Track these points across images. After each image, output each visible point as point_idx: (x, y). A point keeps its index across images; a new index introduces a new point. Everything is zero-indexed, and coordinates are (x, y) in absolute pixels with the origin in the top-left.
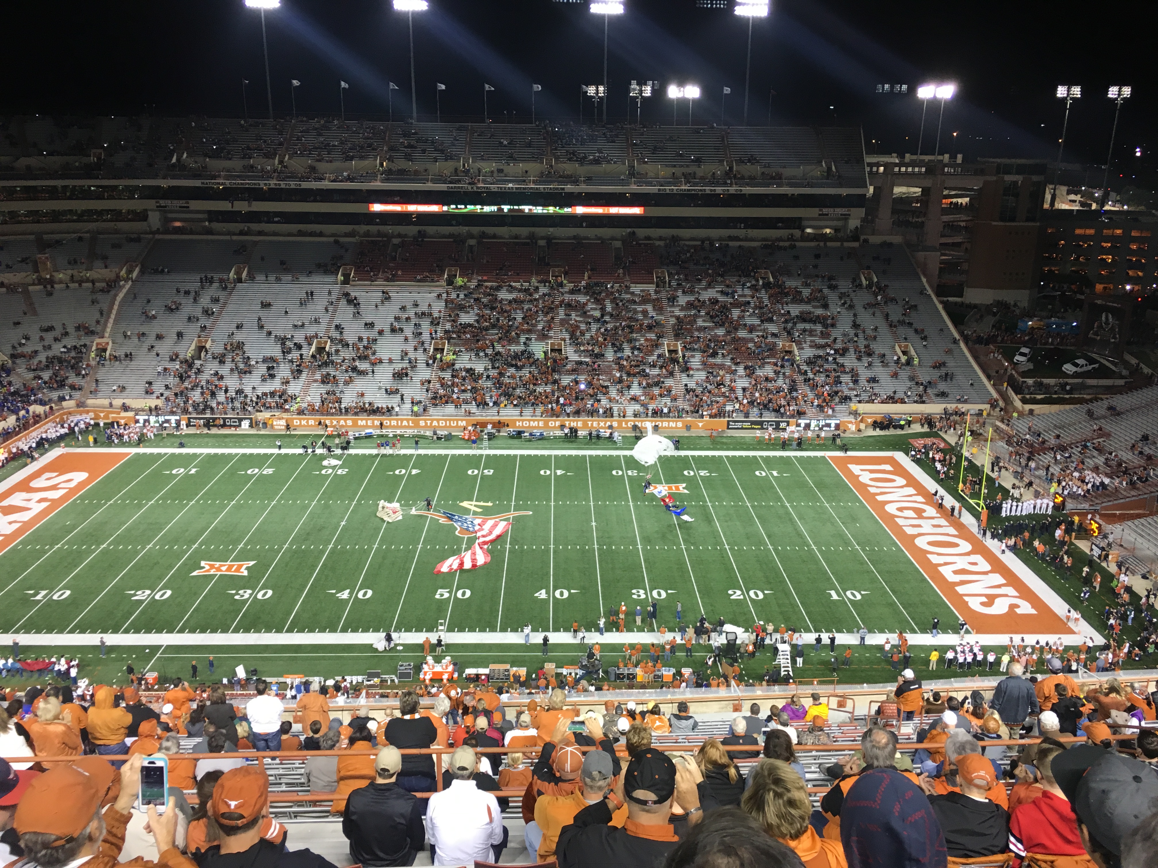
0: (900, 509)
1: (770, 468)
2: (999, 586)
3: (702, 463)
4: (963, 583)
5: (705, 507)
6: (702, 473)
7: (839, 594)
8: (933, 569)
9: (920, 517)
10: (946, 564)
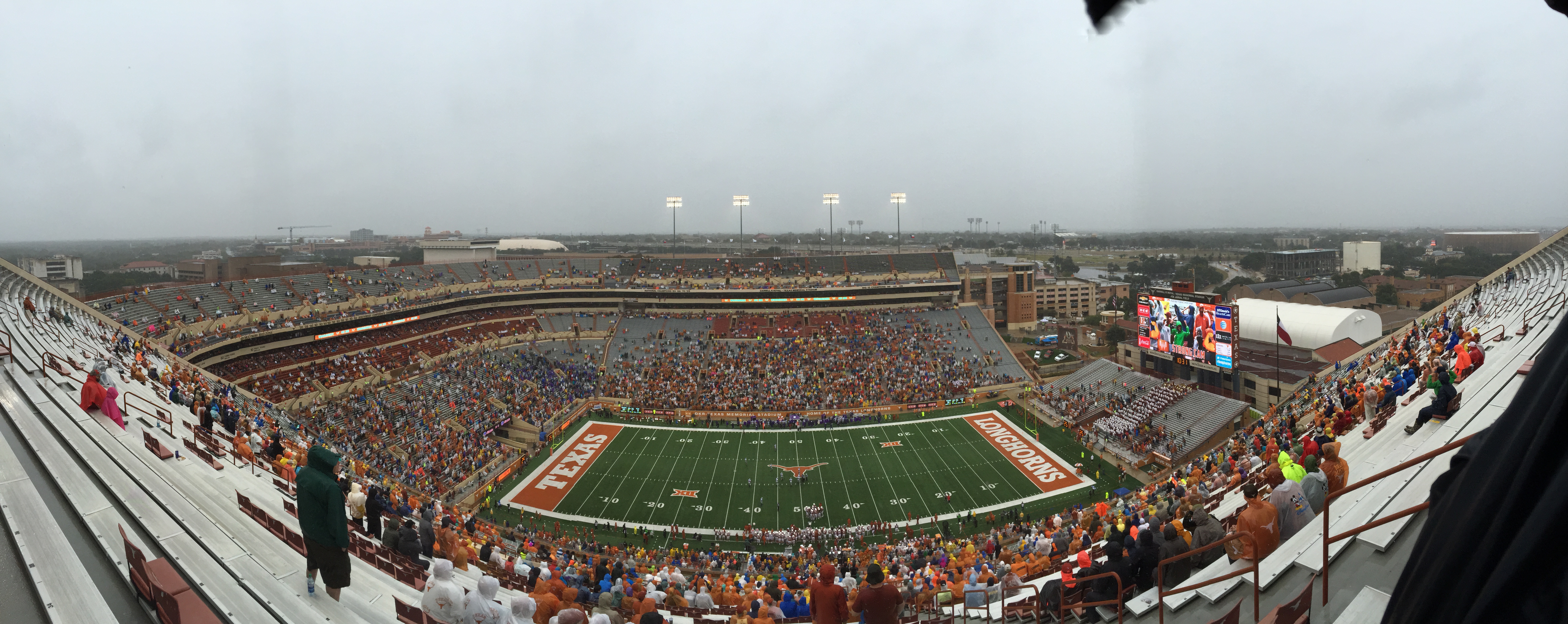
0: (1002, 440)
1: (939, 428)
2: (1050, 468)
3: (906, 428)
4: (1036, 470)
5: (913, 452)
6: (907, 434)
7: (986, 487)
8: (1022, 466)
9: (1011, 442)
10: (1027, 462)
